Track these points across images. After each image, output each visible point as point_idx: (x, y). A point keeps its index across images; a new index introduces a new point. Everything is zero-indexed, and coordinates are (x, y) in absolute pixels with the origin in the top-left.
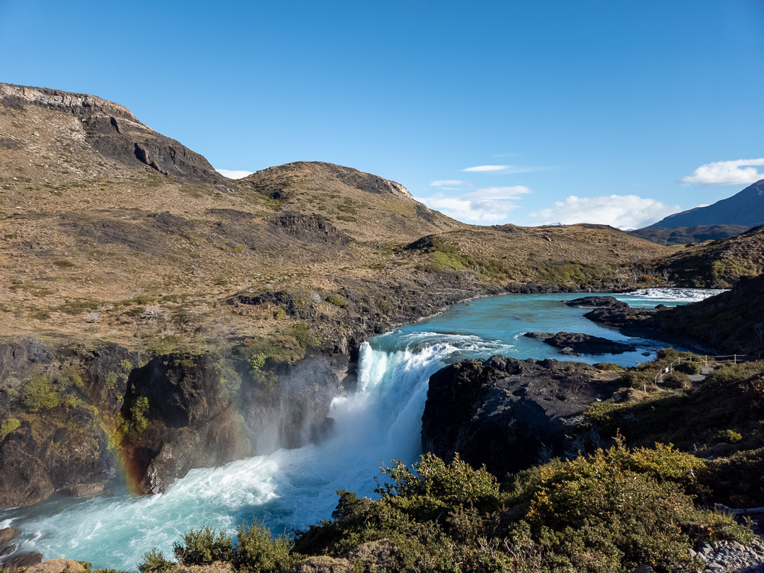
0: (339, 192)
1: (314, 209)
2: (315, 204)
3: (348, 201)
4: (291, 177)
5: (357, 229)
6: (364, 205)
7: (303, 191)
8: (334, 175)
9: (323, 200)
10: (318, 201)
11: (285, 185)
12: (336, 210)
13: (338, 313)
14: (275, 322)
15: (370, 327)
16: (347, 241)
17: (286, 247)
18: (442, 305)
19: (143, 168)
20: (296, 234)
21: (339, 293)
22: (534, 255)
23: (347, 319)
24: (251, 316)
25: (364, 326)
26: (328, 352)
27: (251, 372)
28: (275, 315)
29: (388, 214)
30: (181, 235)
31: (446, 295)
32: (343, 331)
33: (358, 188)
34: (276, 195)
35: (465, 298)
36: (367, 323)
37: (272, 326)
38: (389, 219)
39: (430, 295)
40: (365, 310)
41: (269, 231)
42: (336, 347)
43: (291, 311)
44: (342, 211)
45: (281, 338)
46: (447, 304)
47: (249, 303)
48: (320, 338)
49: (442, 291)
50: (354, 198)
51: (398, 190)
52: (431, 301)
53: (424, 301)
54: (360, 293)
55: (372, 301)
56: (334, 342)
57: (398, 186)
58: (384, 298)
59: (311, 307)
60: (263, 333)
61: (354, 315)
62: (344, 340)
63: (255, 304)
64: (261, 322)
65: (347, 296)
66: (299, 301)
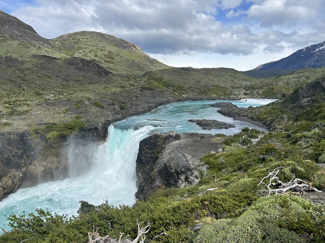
0: (105, 48)
2: (92, 54)
3: (110, 52)
4: (80, 39)
5: (114, 67)
6: (118, 55)
7: (86, 47)
9: (97, 52)
10: (94, 52)
12: (104, 57)
16: (107, 73)
17: (74, 76)
20: (80, 69)
29: (130, 60)
33: (115, 46)
38: (131, 63)
44: (107, 57)
50: (113, 51)
57: (136, 46)
66: (77, 105)
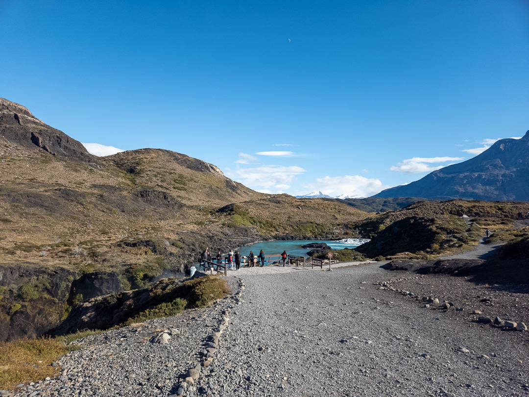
0: (175, 170)
1: (158, 181)
2: (159, 178)
3: (181, 176)
4: (142, 158)
5: (187, 196)
6: (192, 180)
7: (151, 169)
8: (172, 158)
9: (164, 176)
10: (161, 176)
11: (138, 164)
12: (173, 182)
13: (179, 251)
14: (146, 256)
15: (196, 259)
16: (181, 206)
17: (144, 210)
18: (236, 247)
19: (37, 150)
20: (150, 202)
21: (179, 241)
22: (291, 218)
23: (183, 255)
24: (132, 253)
25: (193, 258)
26: (174, 272)
27: (136, 281)
28: (146, 253)
29: (207, 186)
30: (78, 203)
31: (239, 241)
32: (182, 261)
33: (188, 168)
34: (131, 171)
35: (249, 242)
36: (194, 257)
37: (144, 258)
38: (208, 189)
39: (230, 241)
40: (193, 250)
41: (133, 200)
42: (178, 269)
43: (154, 251)
44: (177, 183)
45: (151, 264)
46: (239, 246)
47: (131, 246)
48: (170, 264)
49: (237, 239)
50: (185, 175)
51: (214, 170)
52: (230, 245)
53: (226, 245)
54: (190, 240)
55: (197, 245)
56: (177, 266)
57: (214, 167)
58: (204, 243)
59: (165, 248)
60: (141, 262)
61: (187, 252)
62: (182, 266)
63: (134, 247)
64: (139, 256)
65: (184, 242)
66: (159, 246)
